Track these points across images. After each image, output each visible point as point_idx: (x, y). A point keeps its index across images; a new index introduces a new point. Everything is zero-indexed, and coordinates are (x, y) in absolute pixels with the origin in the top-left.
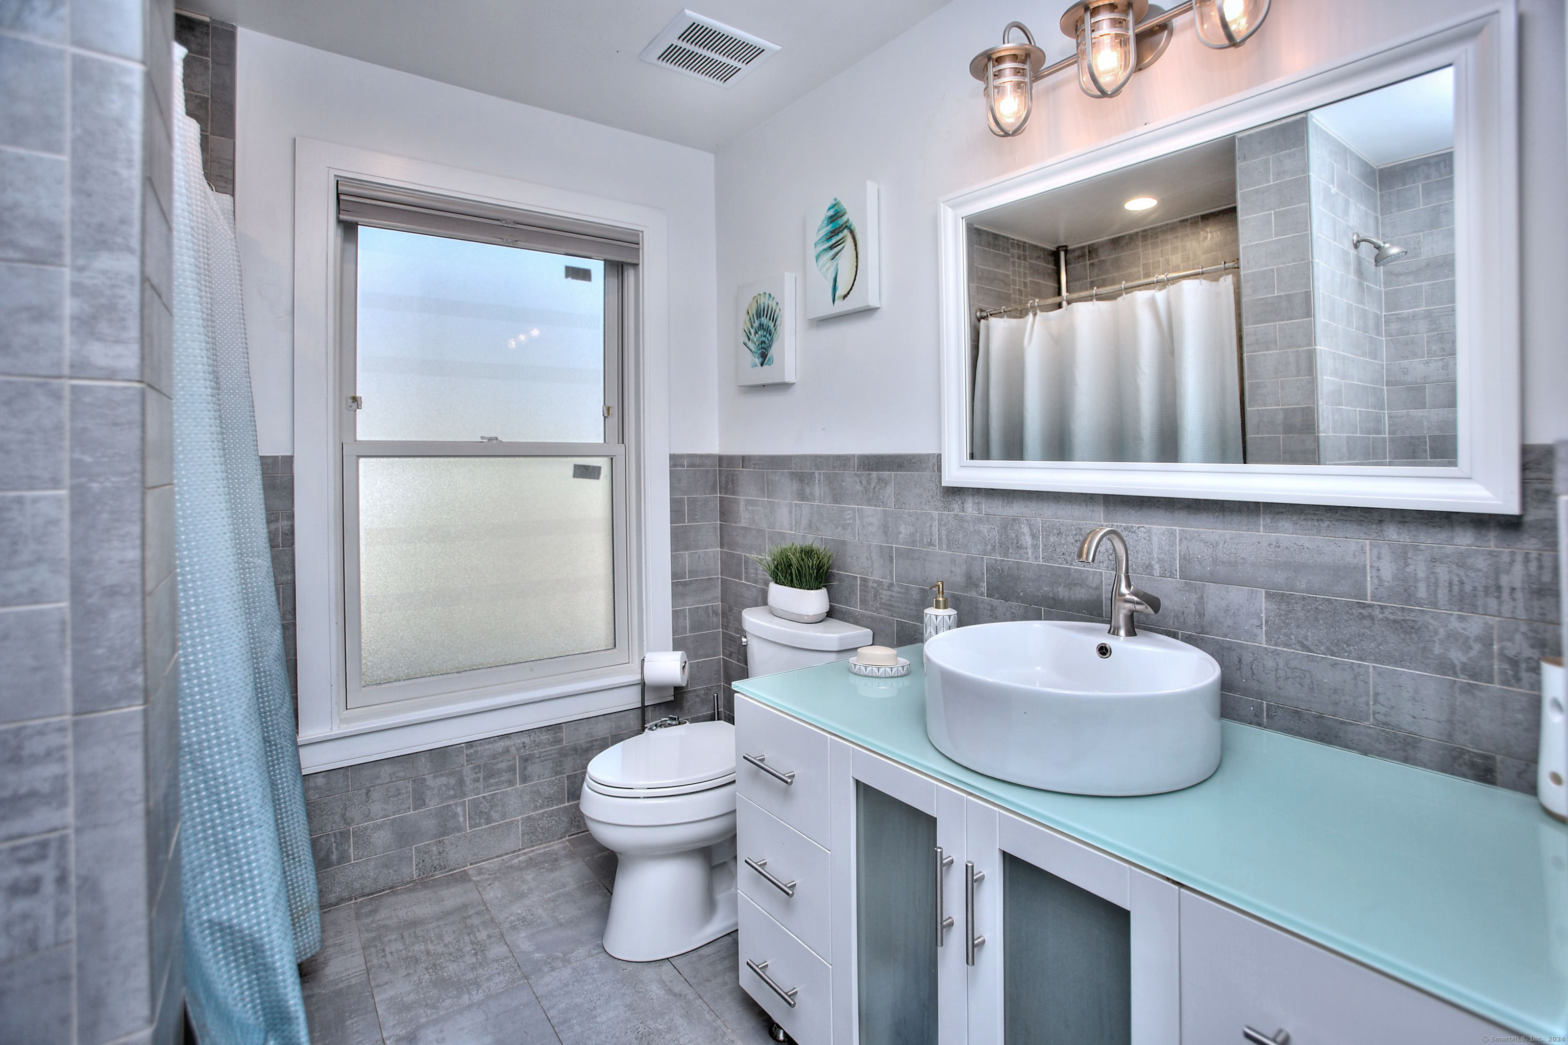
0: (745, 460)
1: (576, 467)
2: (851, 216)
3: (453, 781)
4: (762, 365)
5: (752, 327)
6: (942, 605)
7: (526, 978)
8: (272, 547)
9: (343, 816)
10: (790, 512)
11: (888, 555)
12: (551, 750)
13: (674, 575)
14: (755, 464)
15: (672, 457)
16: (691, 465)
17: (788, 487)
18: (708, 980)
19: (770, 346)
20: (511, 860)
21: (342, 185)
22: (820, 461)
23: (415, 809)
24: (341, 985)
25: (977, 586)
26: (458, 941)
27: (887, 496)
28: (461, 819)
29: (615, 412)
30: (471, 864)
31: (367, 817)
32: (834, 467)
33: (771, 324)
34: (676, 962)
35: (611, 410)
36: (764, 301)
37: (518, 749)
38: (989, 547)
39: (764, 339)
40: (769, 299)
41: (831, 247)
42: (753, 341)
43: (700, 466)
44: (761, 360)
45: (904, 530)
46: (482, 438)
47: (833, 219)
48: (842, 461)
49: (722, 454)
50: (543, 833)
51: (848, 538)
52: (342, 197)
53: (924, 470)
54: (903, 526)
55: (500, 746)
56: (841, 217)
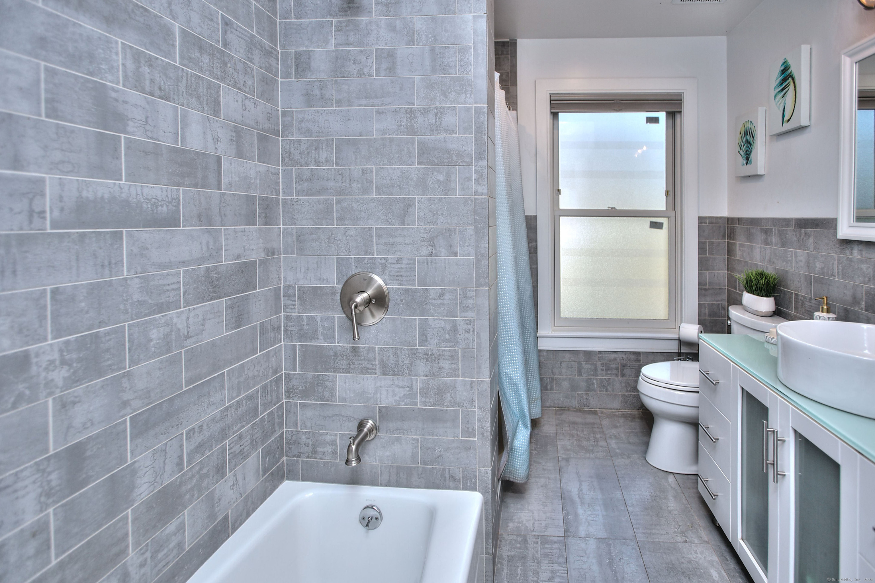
0: (739, 220)
1: (652, 223)
2: (793, 69)
3: (593, 368)
4: (747, 164)
5: (742, 141)
6: (825, 310)
7: (611, 457)
8: (530, 253)
9: (552, 371)
10: (761, 252)
11: (809, 280)
12: (635, 364)
13: (700, 284)
14: (744, 223)
15: (700, 218)
16: (711, 223)
17: (760, 237)
18: (689, 488)
19: (751, 153)
20: (615, 412)
21: (552, 97)
22: (776, 221)
23: (578, 376)
24: (547, 434)
25: (859, 303)
26: (589, 435)
27: (809, 244)
28: (596, 386)
29: (671, 193)
30: (599, 409)
31: (561, 374)
32: (782, 226)
33: (751, 140)
34: (675, 475)
35: (669, 192)
36: (748, 125)
37: (620, 360)
38: (867, 279)
39: (748, 149)
40: (751, 124)
41: (782, 90)
42: (742, 150)
43: (716, 223)
44: (746, 161)
45: (818, 265)
46: (608, 207)
47: (783, 71)
48: (786, 222)
49: (729, 216)
50: (630, 405)
51: (789, 269)
52: (552, 102)
53: (830, 228)
54: (818, 263)
55: (613, 356)
56: (789, 69)
